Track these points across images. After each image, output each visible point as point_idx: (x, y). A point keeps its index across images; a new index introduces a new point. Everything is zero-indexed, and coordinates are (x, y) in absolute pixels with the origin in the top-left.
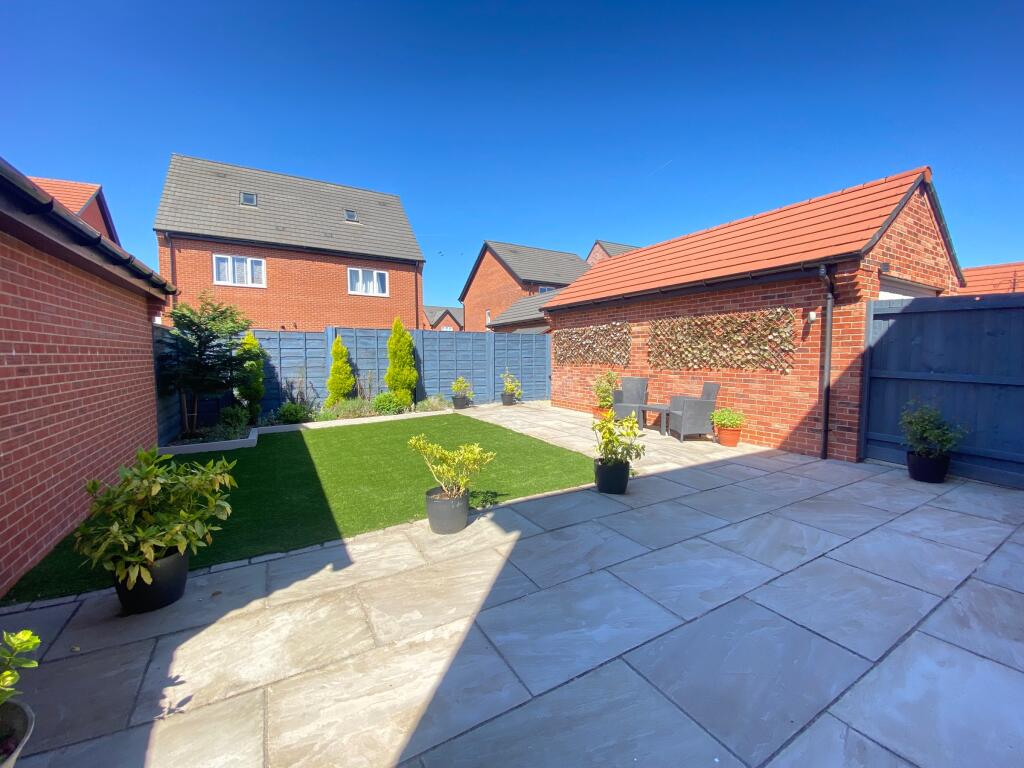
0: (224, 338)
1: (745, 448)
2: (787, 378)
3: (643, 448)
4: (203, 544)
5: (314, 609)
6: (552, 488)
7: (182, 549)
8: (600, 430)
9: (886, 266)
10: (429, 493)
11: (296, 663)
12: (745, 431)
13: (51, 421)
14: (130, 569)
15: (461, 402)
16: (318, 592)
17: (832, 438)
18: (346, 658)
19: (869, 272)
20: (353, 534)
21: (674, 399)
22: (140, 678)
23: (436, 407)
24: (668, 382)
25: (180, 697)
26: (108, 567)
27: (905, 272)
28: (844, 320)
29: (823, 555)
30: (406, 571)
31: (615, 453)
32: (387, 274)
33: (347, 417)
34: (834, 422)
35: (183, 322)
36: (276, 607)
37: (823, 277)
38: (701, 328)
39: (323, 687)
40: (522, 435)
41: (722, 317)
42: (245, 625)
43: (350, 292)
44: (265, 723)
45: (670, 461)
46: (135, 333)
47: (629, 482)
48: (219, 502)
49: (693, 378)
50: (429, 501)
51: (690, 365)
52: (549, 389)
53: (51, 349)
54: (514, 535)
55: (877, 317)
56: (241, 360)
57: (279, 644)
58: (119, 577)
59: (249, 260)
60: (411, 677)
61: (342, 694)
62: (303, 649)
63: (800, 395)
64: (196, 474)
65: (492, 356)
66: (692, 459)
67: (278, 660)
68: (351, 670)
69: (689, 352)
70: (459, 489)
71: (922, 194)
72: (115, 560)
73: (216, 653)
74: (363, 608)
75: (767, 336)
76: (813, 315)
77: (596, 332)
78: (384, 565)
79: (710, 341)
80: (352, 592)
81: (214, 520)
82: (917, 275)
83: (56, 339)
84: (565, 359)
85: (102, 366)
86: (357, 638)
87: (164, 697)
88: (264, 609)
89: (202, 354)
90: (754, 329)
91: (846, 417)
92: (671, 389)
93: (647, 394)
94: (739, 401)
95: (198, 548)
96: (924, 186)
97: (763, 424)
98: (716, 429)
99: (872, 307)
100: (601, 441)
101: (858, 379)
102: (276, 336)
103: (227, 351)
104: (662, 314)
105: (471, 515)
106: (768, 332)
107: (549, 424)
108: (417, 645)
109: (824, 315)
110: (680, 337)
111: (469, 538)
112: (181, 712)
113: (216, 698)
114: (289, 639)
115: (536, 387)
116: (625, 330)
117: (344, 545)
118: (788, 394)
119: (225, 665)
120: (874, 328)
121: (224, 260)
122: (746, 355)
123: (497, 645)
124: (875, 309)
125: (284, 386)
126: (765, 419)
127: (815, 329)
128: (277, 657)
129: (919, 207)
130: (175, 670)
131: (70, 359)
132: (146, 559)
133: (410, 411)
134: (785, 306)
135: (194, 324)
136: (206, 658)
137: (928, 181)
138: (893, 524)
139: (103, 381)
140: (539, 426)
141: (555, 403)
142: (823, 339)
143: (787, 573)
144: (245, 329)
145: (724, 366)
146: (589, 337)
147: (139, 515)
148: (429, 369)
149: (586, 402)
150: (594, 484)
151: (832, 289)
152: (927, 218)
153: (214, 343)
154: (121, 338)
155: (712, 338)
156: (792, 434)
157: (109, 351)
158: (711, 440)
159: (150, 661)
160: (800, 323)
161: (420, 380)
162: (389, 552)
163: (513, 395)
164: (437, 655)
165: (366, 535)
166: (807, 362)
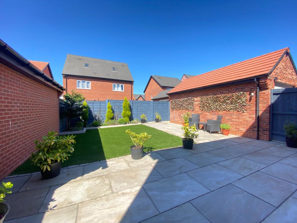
0: (78, 102)
1: (231, 136)
2: (244, 114)
3: (198, 135)
4: (65, 160)
5: (95, 181)
6: (169, 147)
7: (59, 161)
8: (184, 129)
9: (276, 78)
10: (131, 147)
11: (88, 197)
12: (231, 131)
13: (29, 124)
14: (44, 166)
15: (143, 121)
16: (97, 175)
17: (260, 133)
18: (103, 196)
19: (271, 80)
20: (109, 159)
21: (208, 120)
22: (44, 199)
23: (136, 123)
24: (206, 115)
25: (54, 205)
26: (38, 165)
27: (283, 80)
28: (263, 95)
29: (258, 171)
30: (123, 170)
31: (189, 136)
32: (123, 85)
33: (111, 125)
34: (261, 128)
35: (67, 98)
36: (85, 179)
37: (256, 82)
38: (216, 99)
39: (95, 205)
40: (160, 131)
41: (223, 95)
42: (75, 184)
43: (113, 90)
44: (77, 215)
45: (207, 139)
46: (54, 101)
47: (193, 146)
48: (71, 148)
49: (214, 114)
50: (131, 149)
51: (213, 110)
52: (169, 118)
53: (30, 104)
54: (156, 161)
55: (274, 94)
56: (82, 108)
57: (84, 191)
58: (41, 168)
59: (86, 82)
60: (122, 204)
61: (101, 208)
62: (91, 193)
63: (249, 119)
64: (64, 139)
65: (152, 108)
66: (213, 139)
67: (83, 196)
68: (104, 200)
69: (213, 106)
70: (140, 146)
71: (287, 56)
72: (41, 163)
73: (66, 192)
74: (109, 181)
75: (237, 101)
76: (253, 94)
77: (183, 100)
78: (117, 168)
79: (219, 103)
80: (107, 176)
81: (69, 153)
82: (287, 81)
83: (31, 102)
84: (174, 108)
85: (44, 109)
86: (107, 190)
87: (49, 205)
88: (81, 180)
89: (72, 107)
90: (233, 99)
91: (265, 126)
92: (207, 118)
93: (199, 119)
94: (228, 121)
95: (64, 161)
96: (287, 54)
97: (237, 128)
98: (222, 130)
99: (272, 91)
100: (184, 132)
101: (268, 114)
102: (92, 102)
103: (79, 106)
104: (204, 95)
105: (144, 154)
106: (238, 99)
107: (169, 128)
108: (124, 193)
109: (256, 94)
110: (210, 102)
111: (143, 161)
112: (54, 210)
113: (64, 206)
114: (87, 189)
115: (166, 117)
116: (192, 100)
117: (106, 161)
118: (245, 119)
119: (68, 196)
120: (273, 98)
121: (80, 82)
122: (231, 107)
123: (149, 195)
124: (273, 92)
125: (94, 116)
126: (237, 127)
127: (254, 98)
128: (83, 194)
129: (286, 60)
130: (54, 197)
131: (35, 107)
132: (49, 163)
133: (129, 123)
134: (243, 92)
135: (70, 99)
136: (63, 194)
137: (288, 52)
138: (282, 161)
139: (44, 114)
140: (166, 128)
141: (171, 122)
142: (256, 101)
143: (246, 176)
144: (83, 100)
145: (224, 110)
146: (181, 102)
147: (48, 151)
148: (134, 111)
149: (180, 121)
150: (182, 146)
151: (259, 86)
152: (289, 63)
153: (75, 104)
154: (50, 102)
155: (220, 102)
156: (246, 132)
157: (46, 105)
158: (220, 133)
159: (47, 194)
160: (248, 97)
161: (132, 114)
162: (119, 164)
163: (158, 119)
164: (130, 197)
165: (113, 159)
166: (251, 109)
